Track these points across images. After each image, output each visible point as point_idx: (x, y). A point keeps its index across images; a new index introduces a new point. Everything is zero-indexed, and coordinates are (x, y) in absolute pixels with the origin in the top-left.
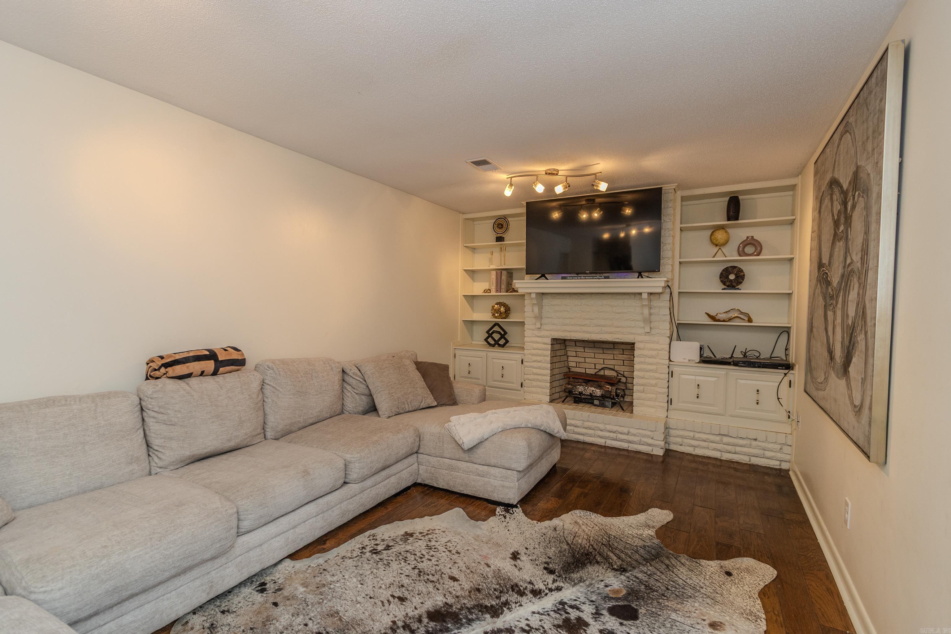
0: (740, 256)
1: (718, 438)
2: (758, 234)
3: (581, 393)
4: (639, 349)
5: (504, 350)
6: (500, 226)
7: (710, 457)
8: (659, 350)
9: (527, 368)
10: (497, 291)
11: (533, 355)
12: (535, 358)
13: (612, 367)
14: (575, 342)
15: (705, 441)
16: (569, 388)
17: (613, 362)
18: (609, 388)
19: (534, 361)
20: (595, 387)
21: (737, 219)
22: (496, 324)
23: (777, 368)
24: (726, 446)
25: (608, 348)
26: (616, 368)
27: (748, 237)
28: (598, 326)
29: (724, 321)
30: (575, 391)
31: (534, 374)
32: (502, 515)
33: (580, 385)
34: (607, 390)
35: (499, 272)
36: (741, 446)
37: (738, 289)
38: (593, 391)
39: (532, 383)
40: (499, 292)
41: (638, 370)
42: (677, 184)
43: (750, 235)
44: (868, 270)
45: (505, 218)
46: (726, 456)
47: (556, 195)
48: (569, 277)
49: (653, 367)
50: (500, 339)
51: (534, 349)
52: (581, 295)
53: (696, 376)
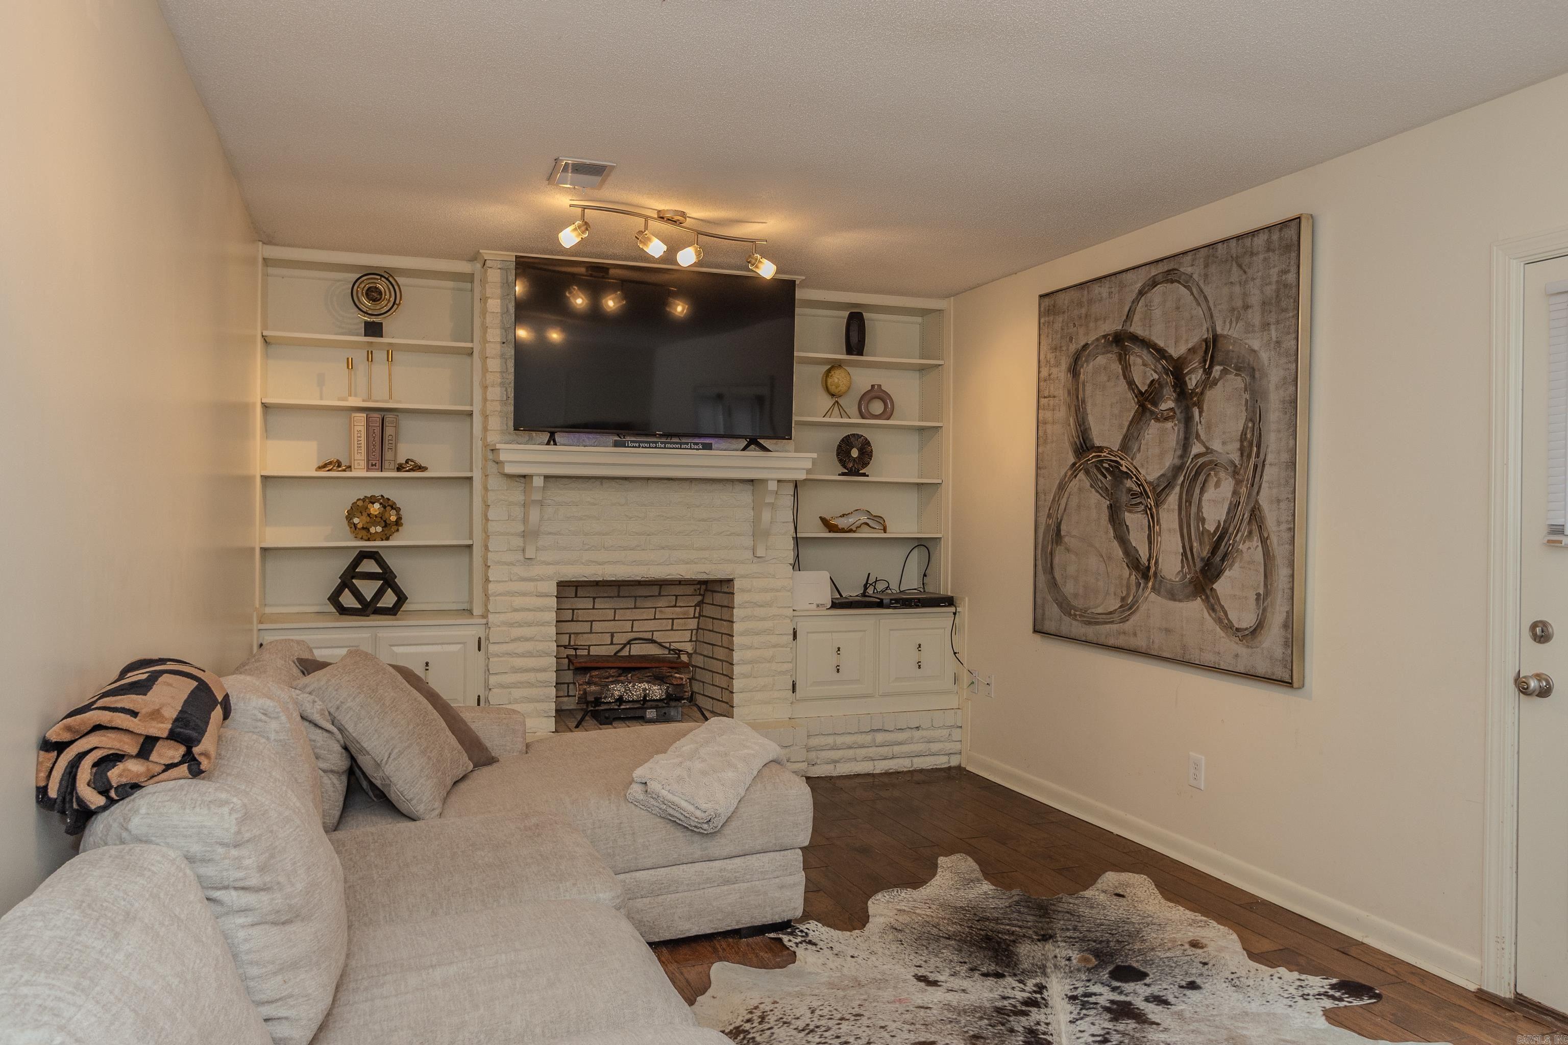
0: (863, 417)
1: (868, 738)
2: (890, 383)
3: (620, 700)
4: (743, 591)
5: (397, 620)
6: (373, 294)
7: (858, 775)
8: (777, 591)
9: (496, 659)
10: (370, 467)
11: (511, 625)
12: (516, 632)
13: (649, 636)
14: (577, 587)
15: (850, 748)
16: (592, 693)
17: (652, 625)
18: (682, 679)
19: (513, 640)
20: (648, 682)
21: (861, 353)
22: (364, 555)
23: (939, 606)
24: (880, 748)
25: (646, 597)
26: (657, 637)
27: (873, 386)
28: (663, 548)
29: (850, 531)
30: (605, 698)
31: (515, 670)
32: (801, 943)
33: (616, 682)
34: (679, 682)
35: (377, 416)
36: (900, 744)
37: (864, 475)
38: (645, 690)
39: (510, 693)
40: (377, 470)
41: (741, 634)
42: (804, 278)
43: (876, 382)
44: (1264, 465)
45: (386, 274)
46: (880, 767)
47: (564, 251)
48: (632, 442)
49: (768, 624)
50: (380, 594)
51: (516, 610)
52: (627, 482)
53: (832, 632)
